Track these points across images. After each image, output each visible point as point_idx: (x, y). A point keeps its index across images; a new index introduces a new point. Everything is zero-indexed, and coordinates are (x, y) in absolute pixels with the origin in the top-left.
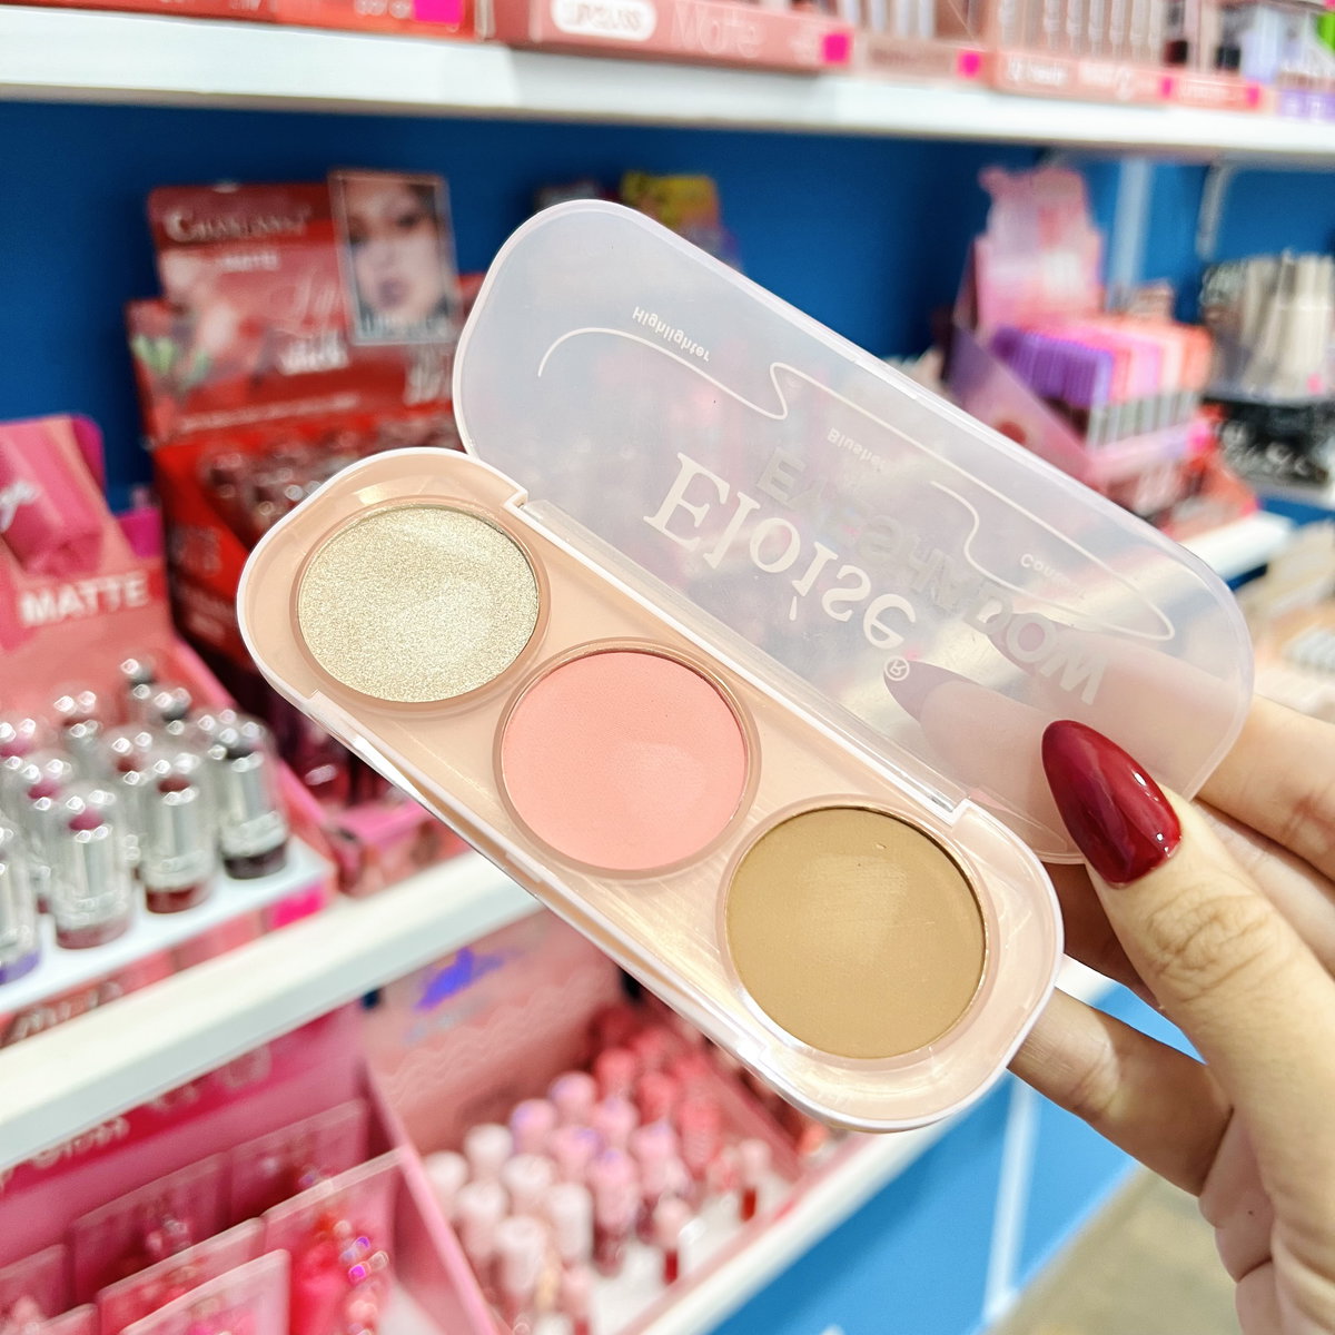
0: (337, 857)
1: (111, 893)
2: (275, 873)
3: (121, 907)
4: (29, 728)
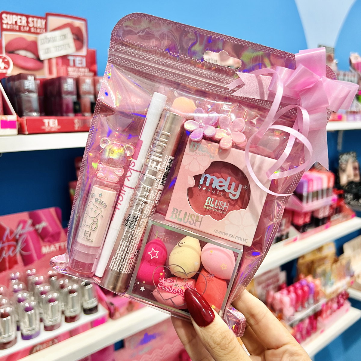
0: (109, 309)
1: (57, 317)
2: (95, 313)
3: (59, 321)
4: (42, 278)
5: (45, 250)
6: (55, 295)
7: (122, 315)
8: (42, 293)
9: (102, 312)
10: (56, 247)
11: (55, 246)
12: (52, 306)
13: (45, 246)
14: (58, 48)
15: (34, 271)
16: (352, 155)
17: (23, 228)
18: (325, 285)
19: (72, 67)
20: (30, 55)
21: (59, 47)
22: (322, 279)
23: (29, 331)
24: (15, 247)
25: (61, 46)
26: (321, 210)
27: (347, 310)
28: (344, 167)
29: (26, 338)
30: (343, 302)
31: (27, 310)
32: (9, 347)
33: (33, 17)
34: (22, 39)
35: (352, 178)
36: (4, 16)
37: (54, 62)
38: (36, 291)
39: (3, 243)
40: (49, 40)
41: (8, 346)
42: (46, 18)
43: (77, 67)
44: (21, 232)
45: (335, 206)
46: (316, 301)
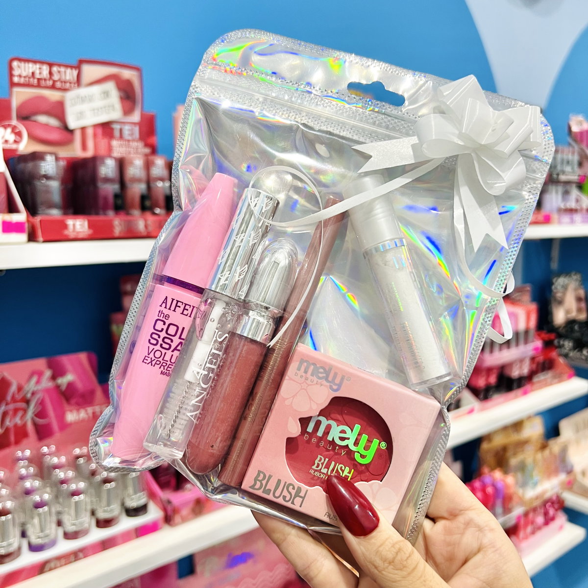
0: (165, 510)
1: (83, 519)
2: (142, 515)
3: (86, 525)
4: (63, 459)
5: (71, 417)
6: (82, 485)
7: (184, 520)
8: (63, 482)
9: (154, 513)
10: (87, 414)
11: (86, 411)
12: (76, 503)
13: (71, 411)
14: (96, 111)
15: (53, 448)
16: (575, 277)
17: (38, 382)
18: (524, 485)
19: (118, 140)
20: (53, 122)
21: (98, 110)
22: (519, 475)
23: (39, 538)
24: (25, 411)
25: (101, 108)
26: (516, 365)
27: (561, 528)
28: (560, 297)
29: (34, 548)
30: (554, 515)
31: (38, 506)
32: (8, 562)
33: (59, 65)
34: (42, 98)
35: (574, 315)
36: (15, 64)
37: (90, 132)
38: (53, 478)
39: (7, 404)
40: (83, 100)
41: (7, 559)
42: (78, 67)
43: (126, 140)
44: (35, 389)
45: (541, 359)
46: (507, 510)
